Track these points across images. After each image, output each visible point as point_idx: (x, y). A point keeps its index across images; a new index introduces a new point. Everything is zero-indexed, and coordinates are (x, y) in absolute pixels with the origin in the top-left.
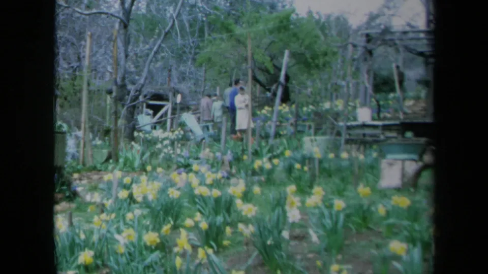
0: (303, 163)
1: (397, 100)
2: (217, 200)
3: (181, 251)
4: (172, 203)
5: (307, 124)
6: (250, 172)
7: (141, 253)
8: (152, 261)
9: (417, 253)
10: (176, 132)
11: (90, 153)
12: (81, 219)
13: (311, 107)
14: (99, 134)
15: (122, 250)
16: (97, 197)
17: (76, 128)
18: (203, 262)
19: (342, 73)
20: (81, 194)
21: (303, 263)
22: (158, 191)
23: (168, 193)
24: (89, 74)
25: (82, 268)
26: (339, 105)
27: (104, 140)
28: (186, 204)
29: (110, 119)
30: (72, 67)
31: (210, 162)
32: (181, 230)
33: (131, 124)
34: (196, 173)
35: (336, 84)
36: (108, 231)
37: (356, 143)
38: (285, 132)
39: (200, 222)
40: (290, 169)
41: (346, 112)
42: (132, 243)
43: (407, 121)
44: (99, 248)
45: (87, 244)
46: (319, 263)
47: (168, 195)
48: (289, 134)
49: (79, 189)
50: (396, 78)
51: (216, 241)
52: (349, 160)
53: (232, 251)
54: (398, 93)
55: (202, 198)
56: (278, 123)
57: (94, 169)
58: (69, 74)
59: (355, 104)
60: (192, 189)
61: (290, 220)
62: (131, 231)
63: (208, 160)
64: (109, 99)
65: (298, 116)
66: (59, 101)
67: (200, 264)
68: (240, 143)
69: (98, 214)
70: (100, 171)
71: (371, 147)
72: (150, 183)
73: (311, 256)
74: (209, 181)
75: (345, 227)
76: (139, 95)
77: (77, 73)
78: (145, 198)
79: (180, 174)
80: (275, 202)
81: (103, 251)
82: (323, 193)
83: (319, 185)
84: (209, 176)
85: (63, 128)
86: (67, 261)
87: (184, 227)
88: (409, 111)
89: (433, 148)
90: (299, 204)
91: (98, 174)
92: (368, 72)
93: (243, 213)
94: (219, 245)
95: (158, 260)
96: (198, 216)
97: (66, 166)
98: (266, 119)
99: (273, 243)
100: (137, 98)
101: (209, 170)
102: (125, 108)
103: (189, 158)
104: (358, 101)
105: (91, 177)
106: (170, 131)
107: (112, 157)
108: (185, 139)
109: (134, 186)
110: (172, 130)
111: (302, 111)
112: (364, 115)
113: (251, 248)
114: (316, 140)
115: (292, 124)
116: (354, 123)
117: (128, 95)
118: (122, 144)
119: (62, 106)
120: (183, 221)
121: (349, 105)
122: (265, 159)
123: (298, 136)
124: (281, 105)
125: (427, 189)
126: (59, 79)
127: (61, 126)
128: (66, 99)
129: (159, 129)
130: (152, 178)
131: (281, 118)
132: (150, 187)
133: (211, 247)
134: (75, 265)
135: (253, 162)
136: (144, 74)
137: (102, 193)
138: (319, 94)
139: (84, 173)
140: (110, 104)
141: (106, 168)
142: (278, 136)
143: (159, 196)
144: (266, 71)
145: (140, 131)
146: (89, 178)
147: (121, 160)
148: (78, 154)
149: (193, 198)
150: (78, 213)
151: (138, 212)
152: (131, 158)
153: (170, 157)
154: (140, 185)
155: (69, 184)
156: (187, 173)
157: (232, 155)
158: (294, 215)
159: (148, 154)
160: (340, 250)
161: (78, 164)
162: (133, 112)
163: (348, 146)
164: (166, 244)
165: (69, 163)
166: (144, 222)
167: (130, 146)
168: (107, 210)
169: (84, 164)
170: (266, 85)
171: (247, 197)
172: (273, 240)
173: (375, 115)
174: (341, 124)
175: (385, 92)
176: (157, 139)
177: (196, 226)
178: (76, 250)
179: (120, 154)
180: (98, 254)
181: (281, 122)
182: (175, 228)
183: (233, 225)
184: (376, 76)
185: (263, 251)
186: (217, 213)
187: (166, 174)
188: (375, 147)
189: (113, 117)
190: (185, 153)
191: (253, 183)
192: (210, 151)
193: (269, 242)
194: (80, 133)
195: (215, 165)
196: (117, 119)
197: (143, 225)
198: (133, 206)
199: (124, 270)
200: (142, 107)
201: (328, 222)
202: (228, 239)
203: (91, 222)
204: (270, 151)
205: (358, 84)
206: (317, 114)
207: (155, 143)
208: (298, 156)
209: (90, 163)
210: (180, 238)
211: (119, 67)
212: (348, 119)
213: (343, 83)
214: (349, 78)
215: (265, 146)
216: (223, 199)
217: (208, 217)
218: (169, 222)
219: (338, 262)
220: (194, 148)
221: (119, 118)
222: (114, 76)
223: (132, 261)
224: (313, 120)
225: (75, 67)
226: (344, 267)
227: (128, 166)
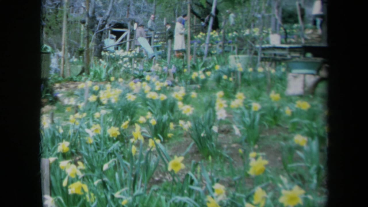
0: (229, 75)
1: (299, 29)
2: (164, 103)
3: (136, 142)
4: (129, 105)
5: (232, 46)
6: (189, 81)
7: (105, 143)
8: (113, 148)
9: (315, 145)
10: (133, 52)
11: (68, 68)
12: (60, 118)
13: (235, 33)
14: (75, 54)
15: (91, 141)
16: (72, 101)
17: (58, 50)
18: (152, 150)
19: (258, 8)
20: (61, 99)
21: (229, 151)
22: (120, 96)
23: (127, 97)
24: (68, 9)
25: (61, 155)
26: (256, 32)
27: (79, 58)
28: (140, 106)
29: (83, 43)
30: (55, 4)
31: (159, 74)
32: (136, 125)
33: (99, 46)
34: (148, 82)
35: (253, 16)
36: (81, 127)
37: (268, 61)
38: (215, 52)
39: (151, 119)
40: (219, 80)
41: (262, 36)
42: (99, 136)
43: (308, 45)
44: (74, 140)
45: (65, 137)
46: (241, 151)
47: (126, 99)
48: (218, 53)
49: (59, 95)
50: (299, 13)
51: (162, 133)
52: (264, 73)
53: (175, 141)
54: (301, 24)
55: (153, 101)
56: (210, 45)
57: (71, 80)
58: (52, 9)
59: (268, 31)
60: (145, 94)
61: (219, 118)
62: (98, 126)
63: (157, 72)
64: (83, 28)
65: (225, 40)
66: (45, 29)
67: (150, 152)
68: (181, 60)
69: (74, 114)
70: (76, 81)
71: (280, 64)
72: (113, 89)
73: (234, 145)
74: (157, 88)
75: (260, 124)
76: (106, 24)
77: (59, 8)
78: (109, 101)
79: (135, 83)
80: (207, 104)
81: (76, 142)
82: (244, 97)
83: (241, 91)
84: (158, 84)
85: (48, 49)
86: (49, 150)
87: (138, 123)
88: (309, 38)
89: (327, 65)
90: (225, 106)
91: (74, 84)
92: (278, 7)
93: (183, 113)
94: (165, 137)
95: (118, 148)
96: (149, 115)
97: (50, 78)
98: (201, 42)
99: (205, 135)
100: (103, 26)
101: (158, 79)
102: (95, 34)
103: (143, 71)
104: (270, 30)
105: (68, 86)
106: (129, 51)
107: (85, 70)
108: (140, 57)
109: (101, 92)
110: (130, 50)
111: (228, 36)
112: (275, 40)
113: (190, 139)
114: (238, 58)
115: (220, 46)
116: (267, 46)
117: (97, 24)
118: (92, 61)
119: (47, 33)
120: (138, 118)
121: (264, 32)
122: (200, 72)
123: (225, 55)
124: (212, 31)
125: (323, 96)
126: (45, 14)
127: (46, 48)
128: (50, 28)
129: (121, 49)
130: (115, 86)
131: (212, 42)
132: (113, 93)
133: (159, 138)
134: (55, 153)
135: (191, 73)
136: (110, 9)
137: (76, 98)
138: (241, 23)
139: (64, 83)
140: (84, 31)
141: (80, 79)
142: (210, 55)
143: (119, 100)
144: (201, 6)
145: (106, 51)
146: (67, 87)
147: (92, 73)
148: (58, 69)
149: (145, 101)
150: (58, 114)
151: (103, 112)
152: (99, 71)
153: (129, 70)
154: (105, 91)
155: (51, 91)
156: (141, 82)
157: (175, 68)
158: (221, 114)
159: (112, 68)
160: (256, 141)
161: (59, 77)
162: (101, 36)
163: (263, 63)
164: (125, 136)
165: (52, 76)
166: (108, 119)
167: (98, 62)
168: (80, 111)
169: (64, 77)
170: (201, 16)
171: (186, 100)
172: (206, 133)
173: (284, 40)
174: (258, 46)
175: (290, 23)
176: (119, 56)
177: (147, 123)
178: (56, 142)
179: (91, 68)
180: (72, 144)
181: (212, 44)
182: (132, 124)
183: (176, 122)
184: (283, 11)
185: (198, 142)
186: (163, 112)
187: (125, 83)
188: (283, 64)
189: (86, 40)
190: (140, 67)
191: (191, 90)
192: (159, 66)
193: (202, 135)
194: (61, 53)
195: (163, 76)
196: (89, 42)
197: (107, 122)
198: (100, 107)
199: (92, 156)
200: (108, 33)
201: (247, 120)
202: (171, 132)
203: (68, 120)
204: (203, 66)
205: (270, 17)
206: (239, 38)
207: (118, 60)
208: (225, 69)
209: (68, 76)
210: (135, 131)
211: (90, 4)
212: (263, 43)
213: (259, 16)
214: (263, 12)
215: (200, 62)
216: (168, 102)
217: (156, 116)
218: (127, 120)
219: (255, 150)
220: (147, 63)
221: (90, 41)
222: (87, 10)
223: (99, 149)
224: (237, 43)
225: (57, 4)
226: (260, 154)
227: (97, 78)
